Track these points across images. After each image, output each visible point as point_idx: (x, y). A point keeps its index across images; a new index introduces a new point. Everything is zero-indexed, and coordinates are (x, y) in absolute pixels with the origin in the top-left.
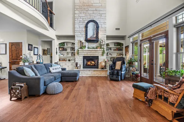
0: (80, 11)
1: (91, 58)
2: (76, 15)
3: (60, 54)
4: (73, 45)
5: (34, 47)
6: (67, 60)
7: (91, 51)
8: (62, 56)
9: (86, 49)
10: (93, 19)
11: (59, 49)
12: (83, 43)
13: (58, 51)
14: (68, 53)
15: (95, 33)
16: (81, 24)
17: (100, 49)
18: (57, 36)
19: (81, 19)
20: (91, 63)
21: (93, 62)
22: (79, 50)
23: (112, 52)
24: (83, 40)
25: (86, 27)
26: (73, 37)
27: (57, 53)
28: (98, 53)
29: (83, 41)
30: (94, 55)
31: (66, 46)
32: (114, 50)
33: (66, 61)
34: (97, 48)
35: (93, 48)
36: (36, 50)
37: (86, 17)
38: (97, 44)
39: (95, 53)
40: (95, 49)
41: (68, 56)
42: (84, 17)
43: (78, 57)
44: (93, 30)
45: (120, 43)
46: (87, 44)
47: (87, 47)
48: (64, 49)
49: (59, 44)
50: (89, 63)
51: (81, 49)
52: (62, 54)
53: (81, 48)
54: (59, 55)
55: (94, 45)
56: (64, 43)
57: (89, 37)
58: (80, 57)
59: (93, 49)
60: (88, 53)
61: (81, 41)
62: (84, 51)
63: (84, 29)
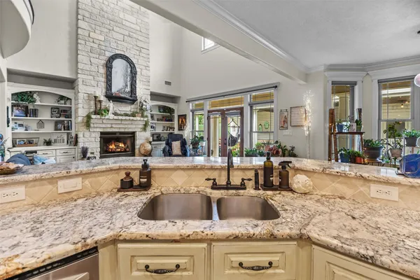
0: (93, 26)
1: (118, 135)
2: (80, 31)
3: (14, 125)
4: (63, 102)
6: (41, 142)
7: (122, 120)
8: (21, 130)
9: (111, 116)
10: (123, 53)
11: (13, 110)
12: (100, 102)
13: (10, 115)
14: (41, 124)
15: (129, 84)
16: (94, 56)
17: (142, 119)
19: (96, 46)
20: (118, 147)
21: (121, 145)
22: (93, 116)
23: (155, 123)
24: (100, 93)
25: (109, 66)
26: (70, 83)
28: (135, 125)
29: (102, 98)
30: (126, 130)
31: (38, 103)
32: (158, 120)
33: (36, 145)
34: (133, 115)
35: (126, 115)
37: (107, 44)
38: (133, 106)
39: (129, 126)
40: (131, 118)
41: (42, 131)
42: (102, 43)
43: (87, 134)
44: (125, 76)
45: (170, 108)
46: (111, 106)
47: (111, 111)
48: (29, 112)
49: (14, 95)
50: (112, 147)
51: (98, 116)
52: (21, 125)
53: (96, 113)
54: (13, 129)
55: (128, 108)
56: (31, 94)
57: (114, 90)
58: (93, 135)
60: (113, 126)
61: (96, 97)
62: (104, 121)
63: (102, 70)
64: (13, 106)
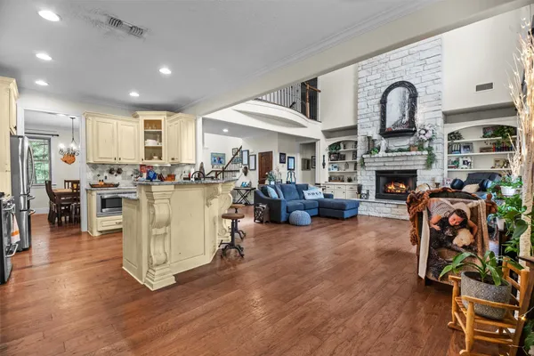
0: (370, 70)
1: (396, 174)
2: (360, 82)
3: (331, 167)
4: (354, 146)
5: (289, 157)
6: (346, 179)
7: (393, 157)
8: (335, 170)
9: (382, 153)
10: (401, 80)
11: (330, 157)
12: (374, 141)
13: (327, 162)
14: (347, 165)
15: (407, 113)
16: (370, 97)
17: (419, 153)
18: (324, 132)
19: (372, 87)
20: (397, 187)
21: (402, 186)
24: (374, 133)
25: (383, 102)
26: (353, 130)
27: (324, 165)
28: (415, 161)
29: (376, 136)
30: (403, 168)
31: (342, 150)
32: (482, 150)
33: (343, 181)
34: (409, 150)
35: (401, 150)
36: (291, 161)
37: (384, 79)
38: (412, 139)
39: (405, 163)
40: (408, 153)
41: (347, 171)
42: (377, 81)
43: (363, 172)
44: (402, 105)
46: (383, 143)
47: (383, 148)
48: (340, 157)
49: (330, 146)
50: (392, 187)
51: (368, 156)
52: (335, 167)
53: (368, 153)
55: (404, 142)
56: (338, 144)
57: (389, 125)
58: (369, 173)
59: (399, 154)
60: (386, 164)
61: (369, 138)
62: (376, 160)
63: (378, 109)
64: (330, 154)
